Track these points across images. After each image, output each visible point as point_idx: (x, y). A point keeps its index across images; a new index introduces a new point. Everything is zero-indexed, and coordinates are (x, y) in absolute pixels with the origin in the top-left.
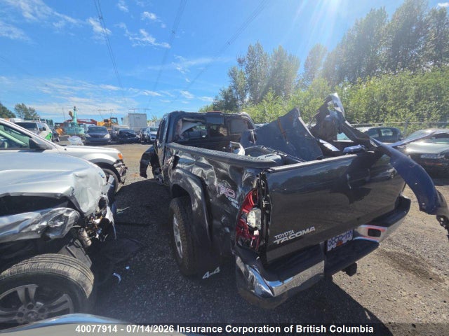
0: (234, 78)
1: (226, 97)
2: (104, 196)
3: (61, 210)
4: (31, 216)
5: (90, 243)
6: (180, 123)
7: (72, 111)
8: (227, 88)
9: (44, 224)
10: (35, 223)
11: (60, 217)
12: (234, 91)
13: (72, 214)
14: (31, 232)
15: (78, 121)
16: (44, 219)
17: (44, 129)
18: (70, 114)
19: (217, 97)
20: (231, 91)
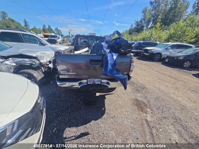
0: (145, 14)
1: (138, 25)
2: (51, 60)
3: (34, 60)
4: (27, 60)
5: (44, 71)
6: (79, 39)
7: (70, 31)
8: (139, 20)
9: (30, 62)
10: (28, 61)
11: (34, 62)
12: (143, 22)
13: (38, 62)
14: (27, 63)
15: (72, 35)
16: (30, 61)
17: (59, 38)
18: (69, 32)
19: (132, 25)
20: (141, 21)
